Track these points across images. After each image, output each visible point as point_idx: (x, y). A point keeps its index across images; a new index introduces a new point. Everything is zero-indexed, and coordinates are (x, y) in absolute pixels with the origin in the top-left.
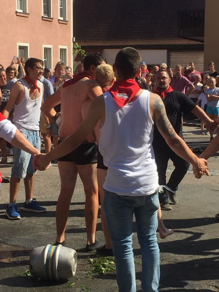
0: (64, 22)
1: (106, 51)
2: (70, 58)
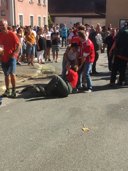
2: (47, 21)
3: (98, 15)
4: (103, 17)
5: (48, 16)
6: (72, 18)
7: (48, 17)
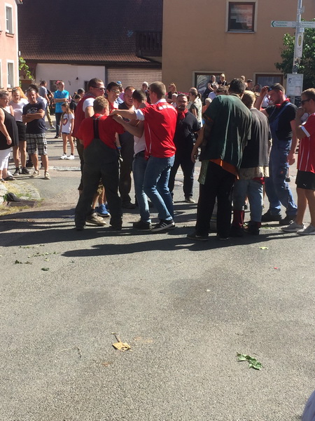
0: (10, 35)
1: (40, 65)
2: (16, 73)
3: (143, 60)
4: (157, 66)
5: (19, 61)
6: (79, 67)
7: (20, 63)
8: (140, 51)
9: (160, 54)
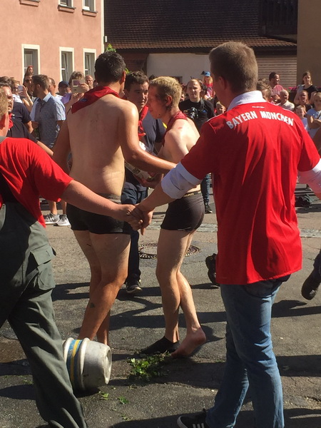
0: (91, 14)
1: (153, 56)
8: (264, 28)
9: (294, 31)
